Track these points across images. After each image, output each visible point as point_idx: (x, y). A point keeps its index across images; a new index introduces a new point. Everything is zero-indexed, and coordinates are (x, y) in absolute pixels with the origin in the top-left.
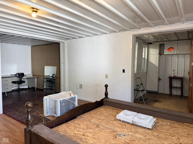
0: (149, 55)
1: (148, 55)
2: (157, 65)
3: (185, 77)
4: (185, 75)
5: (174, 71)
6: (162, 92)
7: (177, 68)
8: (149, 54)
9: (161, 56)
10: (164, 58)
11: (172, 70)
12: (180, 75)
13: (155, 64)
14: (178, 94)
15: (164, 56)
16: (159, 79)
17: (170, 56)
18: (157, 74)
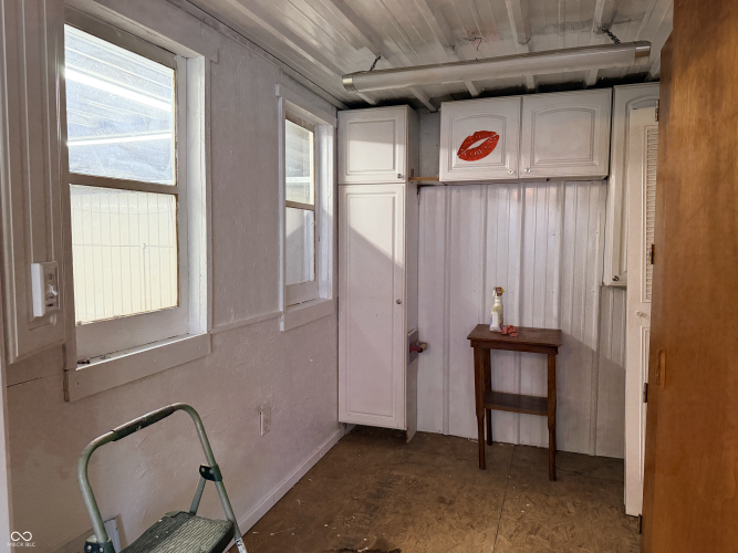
0: (349, 189)
1: (338, 185)
2: (399, 257)
3: (567, 330)
4: (568, 318)
5: (499, 292)
6: (438, 428)
7: (518, 272)
8: (349, 179)
9: (425, 192)
10: (440, 208)
11: (491, 284)
12: (539, 318)
13: (387, 249)
14: (525, 441)
15: (440, 193)
16: (415, 348)
17: (475, 193)
18: (400, 311)
